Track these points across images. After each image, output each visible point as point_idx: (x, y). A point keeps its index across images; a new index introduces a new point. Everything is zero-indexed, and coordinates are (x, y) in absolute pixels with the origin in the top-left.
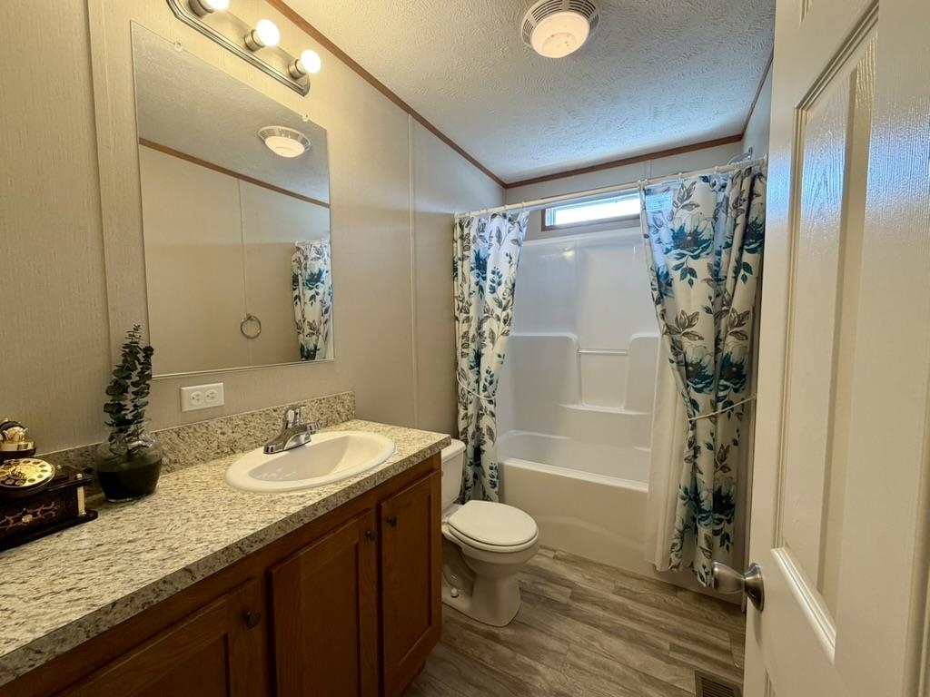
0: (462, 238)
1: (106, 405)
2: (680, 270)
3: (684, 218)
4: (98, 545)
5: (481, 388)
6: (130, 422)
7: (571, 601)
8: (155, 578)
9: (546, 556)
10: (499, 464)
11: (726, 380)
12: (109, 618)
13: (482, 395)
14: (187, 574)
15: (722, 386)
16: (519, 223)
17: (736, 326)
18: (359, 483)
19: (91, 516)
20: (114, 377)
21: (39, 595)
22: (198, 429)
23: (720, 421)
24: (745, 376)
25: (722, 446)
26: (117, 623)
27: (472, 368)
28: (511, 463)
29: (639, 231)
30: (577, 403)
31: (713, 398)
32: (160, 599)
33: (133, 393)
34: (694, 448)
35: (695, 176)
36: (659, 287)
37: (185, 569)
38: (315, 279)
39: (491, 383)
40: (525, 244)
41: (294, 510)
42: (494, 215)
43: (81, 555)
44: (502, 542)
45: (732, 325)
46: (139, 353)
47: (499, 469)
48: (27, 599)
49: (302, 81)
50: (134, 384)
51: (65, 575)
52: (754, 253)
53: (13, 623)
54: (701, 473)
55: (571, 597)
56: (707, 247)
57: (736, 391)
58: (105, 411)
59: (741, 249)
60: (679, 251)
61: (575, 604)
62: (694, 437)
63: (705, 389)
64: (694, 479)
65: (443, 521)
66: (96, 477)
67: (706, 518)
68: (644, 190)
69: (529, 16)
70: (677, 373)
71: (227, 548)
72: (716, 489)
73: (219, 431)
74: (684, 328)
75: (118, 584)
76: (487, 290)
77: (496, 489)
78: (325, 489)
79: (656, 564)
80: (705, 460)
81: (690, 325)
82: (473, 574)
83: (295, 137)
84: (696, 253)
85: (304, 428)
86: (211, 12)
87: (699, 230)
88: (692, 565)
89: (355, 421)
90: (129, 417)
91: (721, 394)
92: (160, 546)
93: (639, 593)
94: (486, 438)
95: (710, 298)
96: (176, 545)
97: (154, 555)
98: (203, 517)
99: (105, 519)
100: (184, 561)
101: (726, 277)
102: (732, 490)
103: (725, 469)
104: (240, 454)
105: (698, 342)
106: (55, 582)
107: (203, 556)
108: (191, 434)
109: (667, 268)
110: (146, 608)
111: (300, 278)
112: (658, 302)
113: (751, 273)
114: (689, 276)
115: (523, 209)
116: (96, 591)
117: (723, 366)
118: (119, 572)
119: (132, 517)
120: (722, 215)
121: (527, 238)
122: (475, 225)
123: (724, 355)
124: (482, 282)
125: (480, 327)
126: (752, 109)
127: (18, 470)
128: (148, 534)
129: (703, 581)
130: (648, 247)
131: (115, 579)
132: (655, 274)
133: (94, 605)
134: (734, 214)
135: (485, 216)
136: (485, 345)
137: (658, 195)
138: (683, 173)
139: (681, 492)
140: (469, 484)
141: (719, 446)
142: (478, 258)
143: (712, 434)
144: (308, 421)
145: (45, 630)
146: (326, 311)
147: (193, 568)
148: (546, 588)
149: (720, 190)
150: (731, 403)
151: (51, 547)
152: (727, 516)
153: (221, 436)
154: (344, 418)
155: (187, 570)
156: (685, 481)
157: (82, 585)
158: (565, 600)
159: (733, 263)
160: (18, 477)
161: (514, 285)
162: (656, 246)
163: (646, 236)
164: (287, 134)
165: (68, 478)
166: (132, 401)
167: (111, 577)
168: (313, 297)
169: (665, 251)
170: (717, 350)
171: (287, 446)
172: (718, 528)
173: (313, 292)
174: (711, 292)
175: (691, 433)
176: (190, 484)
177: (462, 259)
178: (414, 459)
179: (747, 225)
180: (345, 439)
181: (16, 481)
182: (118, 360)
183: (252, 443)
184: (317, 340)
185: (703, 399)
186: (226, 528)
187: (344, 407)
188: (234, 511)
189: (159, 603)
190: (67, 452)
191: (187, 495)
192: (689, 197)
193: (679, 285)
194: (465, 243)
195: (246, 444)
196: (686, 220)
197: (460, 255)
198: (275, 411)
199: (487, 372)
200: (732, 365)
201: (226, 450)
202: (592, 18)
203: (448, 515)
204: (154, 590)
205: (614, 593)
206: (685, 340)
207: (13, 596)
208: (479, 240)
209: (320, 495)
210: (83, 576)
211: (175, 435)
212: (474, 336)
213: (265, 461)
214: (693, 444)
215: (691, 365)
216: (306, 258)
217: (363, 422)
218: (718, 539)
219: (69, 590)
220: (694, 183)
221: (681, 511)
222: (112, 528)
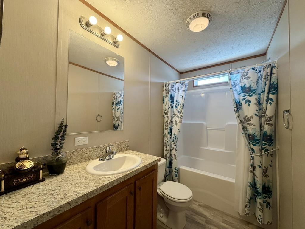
0: (166, 90)
1: (52, 143)
2: (244, 101)
3: (245, 82)
4: (43, 191)
5: (172, 140)
6: (58, 149)
7: (205, 224)
8: (58, 206)
9: (195, 204)
10: (178, 168)
11: (265, 141)
12: (41, 219)
13: (172, 143)
14: (69, 205)
15: (263, 143)
16: (185, 85)
17: (268, 121)
18: (128, 174)
19: (43, 180)
20: (55, 134)
21: (22, 208)
22: (79, 152)
23: (264, 157)
24: (273, 140)
25: (265, 167)
26: (44, 221)
27: (169, 133)
28: (182, 167)
29: (228, 87)
30: (206, 147)
31: (260, 148)
32: (59, 213)
33: (60, 139)
34: (254, 167)
35: (249, 68)
36: (237, 106)
37: (68, 203)
38: (119, 103)
39: (175, 139)
40: (187, 92)
41: (106, 183)
42: (177, 83)
43: (38, 194)
44: (179, 198)
45: (266, 121)
46: (63, 127)
47: (178, 170)
48: (18, 210)
49: (117, 44)
50: (61, 137)
51: (31, 201)
52: (274, 94)
53: (12, 218)
54: (256, 177)
55: (206, 222)
56: (255, 92)
57: (270, 146)
58: (51, 145)
59: (268, 93)
60: (244, 94)
61: (208, 225)
62: (253, 163)
63: (257, 145)
64: (254, 179)
65: (158, 188)
66: (47, 167)
67: (260, 195)
68: (230, 73)
69: (188, 20)
70: (245, 138)
71: (82, 196)
72: (264, 184)
73: (85, 152)
74: (247, 121)
75: (46, 206)
76: (174, 107)
77: (177, 177)
78: (117, 176)
79: (240, 212)
80: (258, 172)
81: (250, 120)
82: (168, 209)
83: (115, 60)
84: (250, 94)
85: (112, 153)
86: (92, 25)
87: (251, 86)
88: (255, 214)
89: (129, 150)
90: (58, 147)
91: (263, 147)
92: (62, 193)
93: (233, 223)
94: (174, 158)
95: (257, 111)
96: (67, 193)
97: (59, 196)
98: (77, 183)
99: (47, 181)
100: (68, 200)
101: (263, 103)
102: (270, 185)
103: (267, 176)
104: (92, 161)
105: (253, 127)
106: (28, 204)
107: (74, 198)
108: (77, 153)
109: (240, 100)
110: (54, 216)
111: (115, 102)
112: (236, 112)
113: (273, 102)
114: (248, 103)
115: (187, 80)
116: (39, 209)
117: (263, 136)
118: (48, 202)
119: (55, 181)
120: (260, 81)
121: (188, 90)
122: (170, 86)
123: (264, 132)
124: (173, 104)
125: (172, 119)
126: (269, 44)
127: (23, 164)
128: (59, 188)
129: (260, 222)
130: (232, 92)
131: (46, 205)
132: (235, 102)
133: (38, 214)
134: (265, 80)
135: (174, 83)
136: (173, 126)
137: (235, 74)
138: (244, 67)
139: (249, 184)
140: (167, 174)
141: (264, 167)
142: (171, 96)
143: (261, 162)
144: (114, 150)
145: (21, 222)
146: (122, 113)
147: (71, 203)
148: (195, 217)
149: (259, 72)
150: (268, 151)
151: (29, 190)
152: (268, 195)
153: (86, 154)
154: (125, 149)
155: (69, 203)
156: (250, 180)
157: (35, 206)
158: (203, 223)
159: (265, 98)
160: (23, 166)
161: (183, 106)
162: (235, 92)
163: (231, 89)
164: (113, 60)
165: (38, 167)
166: (60, 142)
167: (45, 204)
168: (118, 109)
169: (238, 94)
170: (261, 130)
171: (106, 159)
172: (265, 200)
173: (118, 107)
174: (257, 108)
175: (252, 161)
176: (75, 170)
177: (166, 97)
178: (148, 166)
179: (270, 84)
180: (125, 157)
181: (22, 167)
182: (57, 129)
183: (95, 157)
184: (119, 123)
185: (256, 148)
186: (83, 188)
187: (125, 146)
188: (87, 182)
189: (58, 215)
190: (39, 158)
191: (73, 175)
192: (247, 75)
193: (244, 106)
194: (167, 91)
195: (94, 157)
196: (246, 83)
197: (165, 96)
198: (103, 146)
199: (174, 135)
200: (267, 136)
201: (87, 159)
202: (210, 19)
203: (160, 186)
204: (57, 210)
205: (223, 222)
206: (248, 126)
207: (15, 208)
208: (172, 91)
209: (115, 178)
210: (36, 202)
211: (72, 153)
212: (170, 122)
213: (99, 164)
214: (253, 165)
215: (251, 135)
216: (117, 97)
217: (132, 151)
218: (265, 204)
219: (31, 207)
220: (249, 70)
221: (249, 192)
222: (49, 185)
